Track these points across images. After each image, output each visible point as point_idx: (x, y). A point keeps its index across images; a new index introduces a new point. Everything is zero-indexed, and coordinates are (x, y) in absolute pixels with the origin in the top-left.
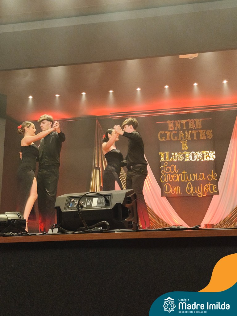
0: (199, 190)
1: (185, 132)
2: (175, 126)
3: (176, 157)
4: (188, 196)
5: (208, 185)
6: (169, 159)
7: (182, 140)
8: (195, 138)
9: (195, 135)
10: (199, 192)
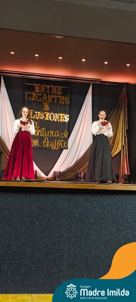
0: (53, 144)
1: (48, 95)
2: (40, 89)
3: (39, 115)
4: (44, 148)
5: (61, 141)
6: (33, 116)
7: (45, 102)
8: (55, 102)
9: (56, 99)
10: (53, 146)
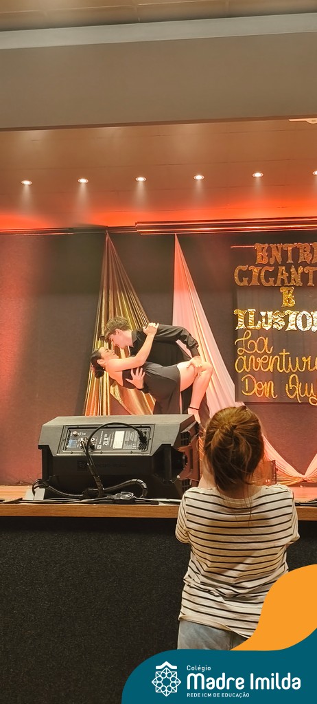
0: (312, 391)
1: (291, 268)
2: (270, 256)
3: (270, 321)
4: (290, 401)
6: (255, 324)
7: (283, 285)
8: (310, 283)
9: (311, 276)
10: (312, 395)
